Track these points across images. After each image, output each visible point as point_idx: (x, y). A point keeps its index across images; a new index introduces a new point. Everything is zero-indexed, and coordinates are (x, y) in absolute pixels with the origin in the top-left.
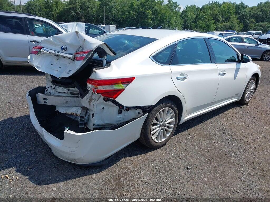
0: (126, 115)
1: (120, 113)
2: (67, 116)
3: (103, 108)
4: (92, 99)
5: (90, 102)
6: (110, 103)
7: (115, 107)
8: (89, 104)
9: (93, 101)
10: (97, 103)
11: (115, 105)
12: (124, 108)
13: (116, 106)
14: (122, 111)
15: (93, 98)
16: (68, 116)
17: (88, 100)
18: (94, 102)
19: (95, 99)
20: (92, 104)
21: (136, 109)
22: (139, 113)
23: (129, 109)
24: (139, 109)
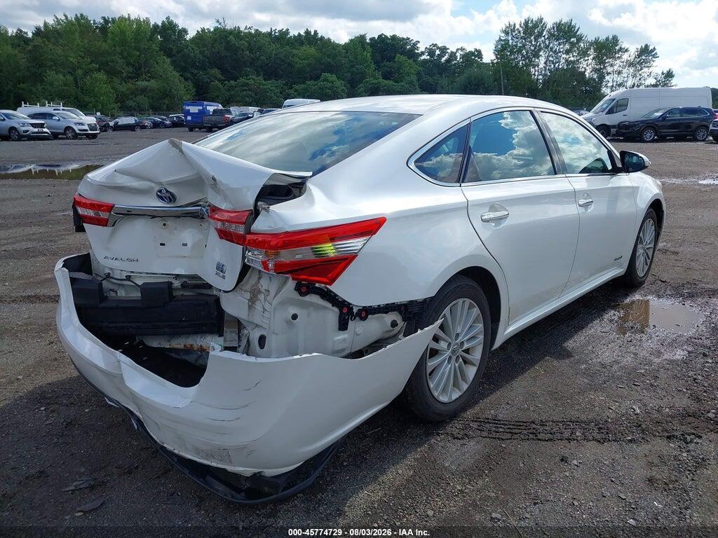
0: (359, 333)
1: (343, 326)
2: (171, 354)
3: (295, 317)
4: (260, 292)
5: (252, 301)
6: (314, 299)
7: (329, 309)
8: (250, 307)
9: (262, 297)
10: (275, 303)
11: (329, 305)
12: (355, 310)
13: (333, 306)
14: (350, 321)
15: (262, 290)
16: (173, 355)
17: (248, 295)
18: (265, 300)
19: (268, 291)
20: (258, 306)
21: (386, 313)
22: (394, 324)
23: (366, 312)
24: (394, 310)
